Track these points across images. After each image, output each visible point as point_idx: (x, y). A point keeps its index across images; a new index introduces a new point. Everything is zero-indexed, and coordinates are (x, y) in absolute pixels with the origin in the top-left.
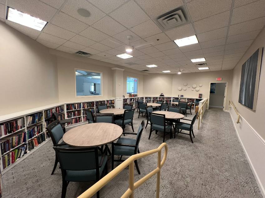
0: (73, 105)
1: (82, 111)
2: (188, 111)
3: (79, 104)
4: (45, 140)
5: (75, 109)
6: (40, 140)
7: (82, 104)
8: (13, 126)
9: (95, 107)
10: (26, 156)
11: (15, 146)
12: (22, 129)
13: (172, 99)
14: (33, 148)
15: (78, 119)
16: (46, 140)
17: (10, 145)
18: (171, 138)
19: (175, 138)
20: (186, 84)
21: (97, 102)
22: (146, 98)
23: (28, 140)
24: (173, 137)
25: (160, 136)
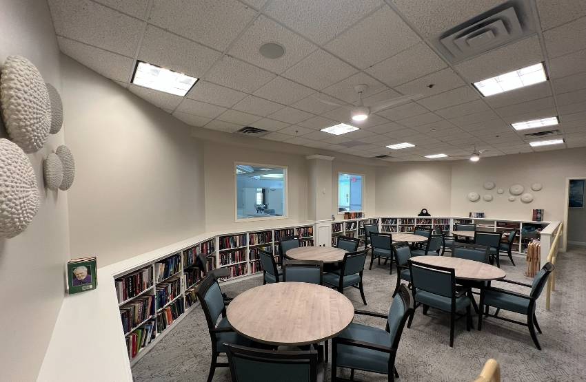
0: (231, 237)
1: (248, 251)
2: (503, 255)
3: (243, 236)
4: (183, 312)
5: (236, 246)
6: (175, 311)
7: (248, 234)
8: (136, 282)
9: (273, 242)
10: (154, 342)
11: (138, 323)
12: (149, 289)
13: (452, 224)
14: (165, 328)
15: (240, 267)
16: (186, 310)
17: (131, 320)
18: (469, 327)
19: (480, 329)
20: (492, 185)
21: (277, 231)
22: (384, 220)
23: (158, 310)
24: (476, 326)
25: (436, 321)
